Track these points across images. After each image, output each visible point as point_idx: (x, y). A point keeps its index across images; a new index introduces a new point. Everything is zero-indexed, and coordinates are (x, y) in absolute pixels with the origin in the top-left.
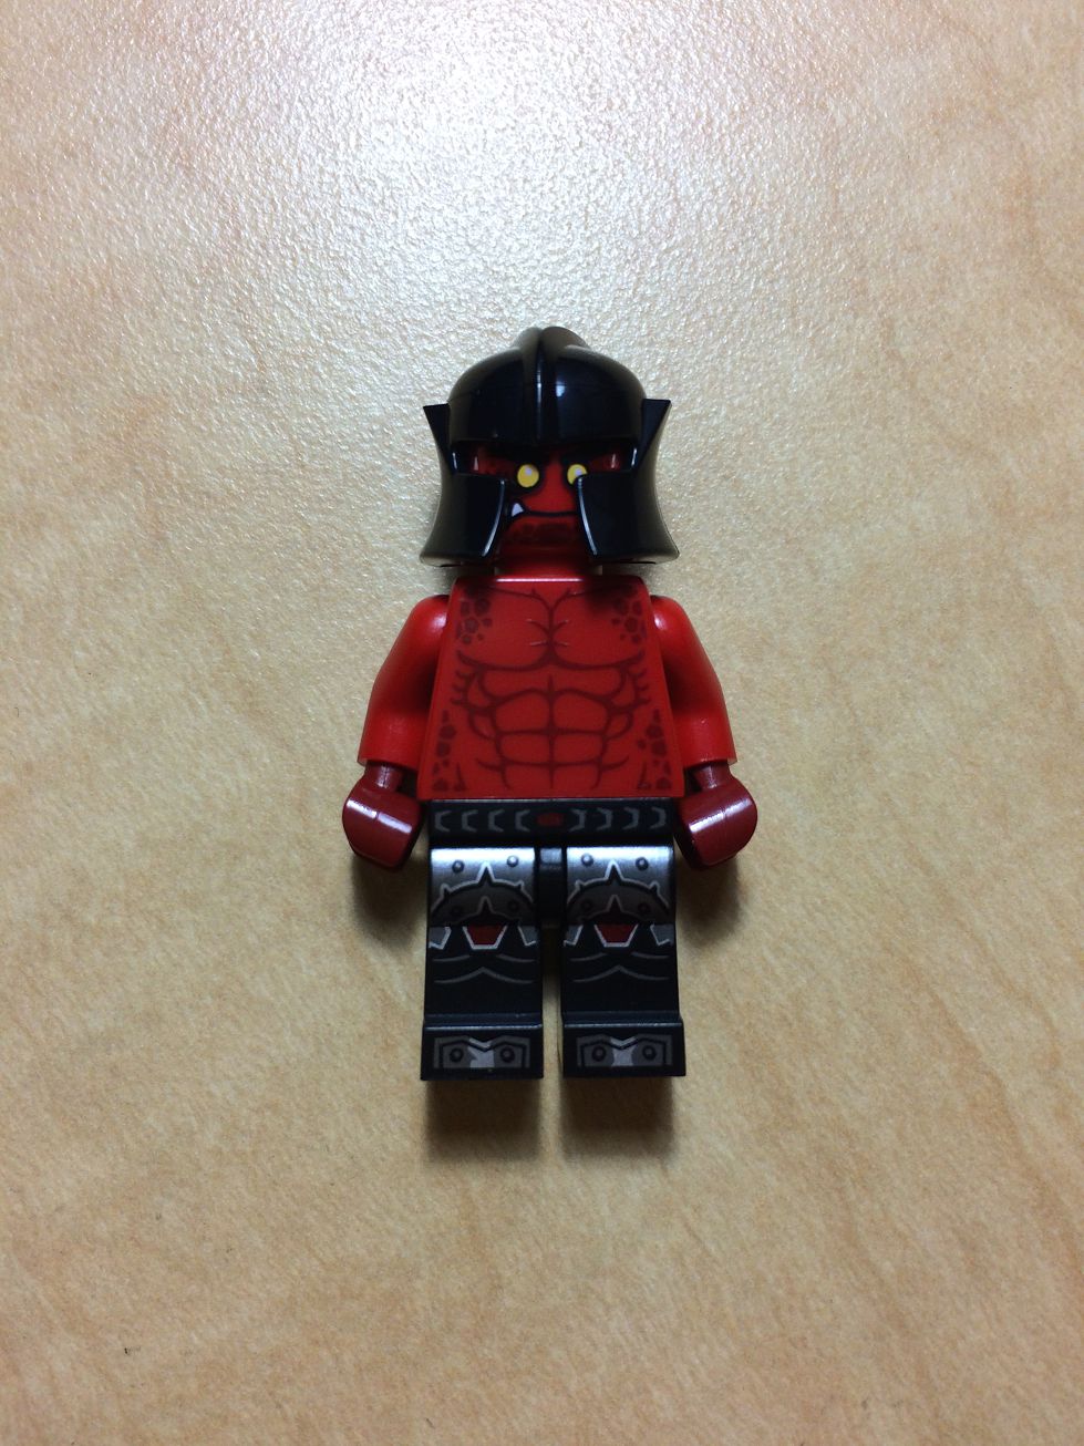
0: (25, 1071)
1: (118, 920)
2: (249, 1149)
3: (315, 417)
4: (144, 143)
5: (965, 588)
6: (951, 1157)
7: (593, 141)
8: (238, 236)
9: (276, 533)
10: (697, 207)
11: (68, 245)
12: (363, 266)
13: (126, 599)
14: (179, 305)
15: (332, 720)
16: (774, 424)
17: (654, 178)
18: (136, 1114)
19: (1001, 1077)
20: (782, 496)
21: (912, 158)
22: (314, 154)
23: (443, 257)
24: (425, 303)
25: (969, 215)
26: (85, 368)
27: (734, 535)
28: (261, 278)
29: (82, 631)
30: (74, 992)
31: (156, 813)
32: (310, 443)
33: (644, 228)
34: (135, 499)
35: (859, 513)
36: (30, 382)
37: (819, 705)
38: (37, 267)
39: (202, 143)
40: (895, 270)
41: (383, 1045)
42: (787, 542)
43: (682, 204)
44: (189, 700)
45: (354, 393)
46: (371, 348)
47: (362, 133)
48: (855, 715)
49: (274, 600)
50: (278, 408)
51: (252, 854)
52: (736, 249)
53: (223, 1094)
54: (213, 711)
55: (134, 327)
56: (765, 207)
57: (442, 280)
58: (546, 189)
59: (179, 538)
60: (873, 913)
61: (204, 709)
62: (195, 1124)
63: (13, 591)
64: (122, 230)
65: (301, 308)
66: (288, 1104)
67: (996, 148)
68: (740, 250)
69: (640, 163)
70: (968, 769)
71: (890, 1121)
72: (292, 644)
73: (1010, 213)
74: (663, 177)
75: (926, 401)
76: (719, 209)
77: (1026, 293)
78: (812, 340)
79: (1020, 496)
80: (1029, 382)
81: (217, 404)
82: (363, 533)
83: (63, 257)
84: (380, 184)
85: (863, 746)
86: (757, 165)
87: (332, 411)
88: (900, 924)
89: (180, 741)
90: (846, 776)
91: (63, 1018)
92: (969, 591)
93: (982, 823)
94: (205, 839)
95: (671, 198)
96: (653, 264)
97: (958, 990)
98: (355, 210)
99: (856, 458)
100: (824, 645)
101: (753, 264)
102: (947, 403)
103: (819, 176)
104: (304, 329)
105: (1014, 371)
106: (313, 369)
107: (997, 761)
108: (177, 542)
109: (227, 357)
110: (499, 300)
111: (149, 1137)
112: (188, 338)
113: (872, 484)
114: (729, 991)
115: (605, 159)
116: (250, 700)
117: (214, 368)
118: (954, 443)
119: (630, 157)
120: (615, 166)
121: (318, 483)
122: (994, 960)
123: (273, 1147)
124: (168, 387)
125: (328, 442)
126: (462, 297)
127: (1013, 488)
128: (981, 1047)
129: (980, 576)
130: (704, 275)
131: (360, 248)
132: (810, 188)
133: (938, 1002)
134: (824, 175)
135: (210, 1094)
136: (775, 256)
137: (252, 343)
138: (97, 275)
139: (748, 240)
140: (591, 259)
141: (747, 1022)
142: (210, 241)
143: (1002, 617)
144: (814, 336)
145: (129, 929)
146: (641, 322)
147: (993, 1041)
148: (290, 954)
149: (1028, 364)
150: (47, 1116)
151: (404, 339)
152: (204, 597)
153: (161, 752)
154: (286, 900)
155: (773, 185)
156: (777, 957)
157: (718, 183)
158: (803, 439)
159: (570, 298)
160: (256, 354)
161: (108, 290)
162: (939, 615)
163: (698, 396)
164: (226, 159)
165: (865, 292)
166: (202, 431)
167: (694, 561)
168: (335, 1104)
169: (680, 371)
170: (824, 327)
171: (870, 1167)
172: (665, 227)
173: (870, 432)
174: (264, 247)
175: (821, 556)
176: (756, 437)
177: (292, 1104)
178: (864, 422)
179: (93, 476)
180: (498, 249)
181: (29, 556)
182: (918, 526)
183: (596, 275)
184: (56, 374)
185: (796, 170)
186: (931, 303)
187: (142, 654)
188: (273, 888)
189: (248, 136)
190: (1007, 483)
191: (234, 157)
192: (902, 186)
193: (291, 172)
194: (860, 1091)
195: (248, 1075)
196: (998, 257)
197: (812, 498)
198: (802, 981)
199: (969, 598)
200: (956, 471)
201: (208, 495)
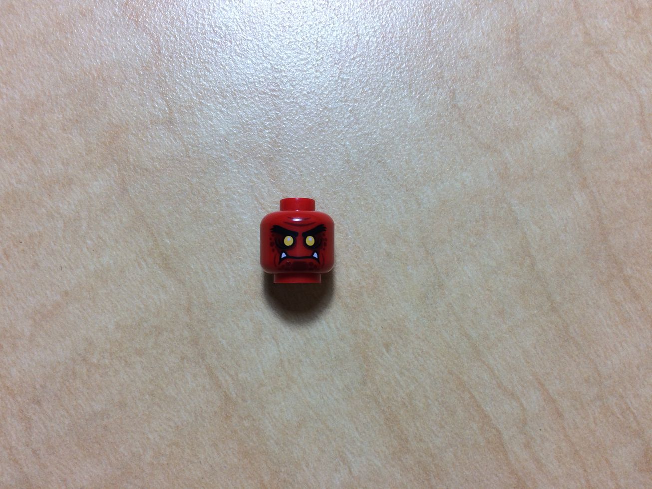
0: (66, 428)
1: (107, 361)
2: (166, 462)
3: (194, 134)
4: (117, 10)
5: (487, 211)
6: (478, 465)
7: (320, 8)
8: (159, 53)
9: (177, 187)
10: (367, 38)
11: (82, 57)
12: (216, 66)
13: (110, 217)
14: (133, 84)
15: (202, 271)
16: (401, 137)
17: (348, 26)
18: (116, 447)
19: (501, 430)
20: (405, 170)
21: (464, 16)
22: (194, 15)
23: (252, 61)
24: (244, 83)
25: (490, 42)
26: (90, 112)
27: (383, 188)
28: (170, 72)
29: (90, 231)
30: (88, 393)
31: (123, 313)
32: (193, 146)
33: (343, 48)
34: (114, 172)
35: (439, 178)
36: (66, 119)
37: (420, 264)
38: (69, 67)
39: (143, 10)
40: (456, 67)
41: (225, 416)
42: (407, 191)
43: (360, 37)
44: (138, 263)
45: (212, 124)
46: (219, 103)
47: (215, 5)
48: (437, 268)
49: (176, 218)
50: (178, 130)
51: (167, 332)
52: (384, 58)
53: (154, 438)
54: (149, 267)
55: (113, 94)
56: (398, 39)
57: (252, 72)
58: (299, 31)
59: (134, 189)
60: (444, 356)
61: (145, 266)
62: (141, 452)
63: (59, 213)
64: (107, 50)
65: (188, 85)
66: (183, 443)
67: (503, 11)
68: (386, 58)
69: (341, 19)
70: (487, 292)
71: (451, 449)
72: (185, 238)
73: (509, 41)
74: (352, 25)
75: (469, 127)
76: (376, 40)
77: (515, 78)
78: (418, 99)
79: (511, 170)
80: (516, 118)
81: (150, 129)
82: (217, 187)
83: (81, 62)
84: (224, 28)
85: (440, 282)
86: (394, 19)
87: (202, 132)
88: (456, 362)
89: (134, 281)
90: (432, 296)
91: (82, 404)
92: (488, 212)
93: (493, 317)
94: (145, 325)
95: (355, 34)
96: (347, 65)
97: (482, 391)
98: (212, 40)
99: (438, 153)
100: (423, 237)
101: (392, 65)
102: (479, 128)
103: (422, 24)
104: (189, 95)
105: (509, 113)
106: (193, 113)
107: (500, 289)
108: (132, 191)
109: (154, 107)
110: (278, 81)
111: (121, 457)
112: (137, 99)
113: (445, 164)
114: (380, 392)
115: (325, 16)
116: (165, 262)
117: (149, 112)
118: (482, 146)
119: (337, 16)
120: (330, 20)
121: (196, 164)
122: (498, 378)
123: (176, 462)
124: (128, 121)
125: (200, 146)
126: (261, 80)
127: (509, 166)
128: (491, 416)
129: (493, 206)
130: (370, 70)
131: (215, 58)
132: (418, 30)
133: (473, 397)
134: (424, 24)
135: (148, 438)
136: (402, 61)
137: (166, 101)
138: (96, 70)
139: (390, 54)
140: (319, 62)
141: (387, 406)
142: (147, 55)
143: (503, 224)
144: (419, 97)
145: (111, 365)
146: (342, 91)
147: (497, 414)
148: (183, 376)
149: (516, 110)
150: (76, 448)
151: (235, 99)
152: (145, 216)
153: (126, 286)
154: (182, 352)
155: (401, 29)
156: (401, 377)
157: (376, 28)
158: (414, 144)
159: (310, 80)
160: (168, 106)
161: (101, 78)
162: (474, 223)
163: (367, 124)
164: (154, 17)
165: (443, 77)
166: (143, 141)
167: (365, 199)
168: (204, 443)
169: (359, 113)
170: (424, 93)
171: (442, 470)
172: (353, 48)
173: (444, 141)
174: (171, 57)
175: (422, 197)
176: (393, 143)
177: (185, 443)
178: (442, 137)
179: (94, 162)
180: (277, 58)
181: (66, 198)
182: (465, 183)
183: (322, 70)
184: (77, 115)
185: (412, 21)
186: (472, 82)
187: (117, 241)
188: (176, 347)
189: (164, 6)
190: (506, 164)
191: (158, 17)
192: (460, 29)
193: (183, 23)
194: (438, 436)
195: (165, 430)
196: (503, 61)
197: (418, 171)
198: (412, 387)
199: (488, 216)
200: (483, 158)
201: (146, 170)
